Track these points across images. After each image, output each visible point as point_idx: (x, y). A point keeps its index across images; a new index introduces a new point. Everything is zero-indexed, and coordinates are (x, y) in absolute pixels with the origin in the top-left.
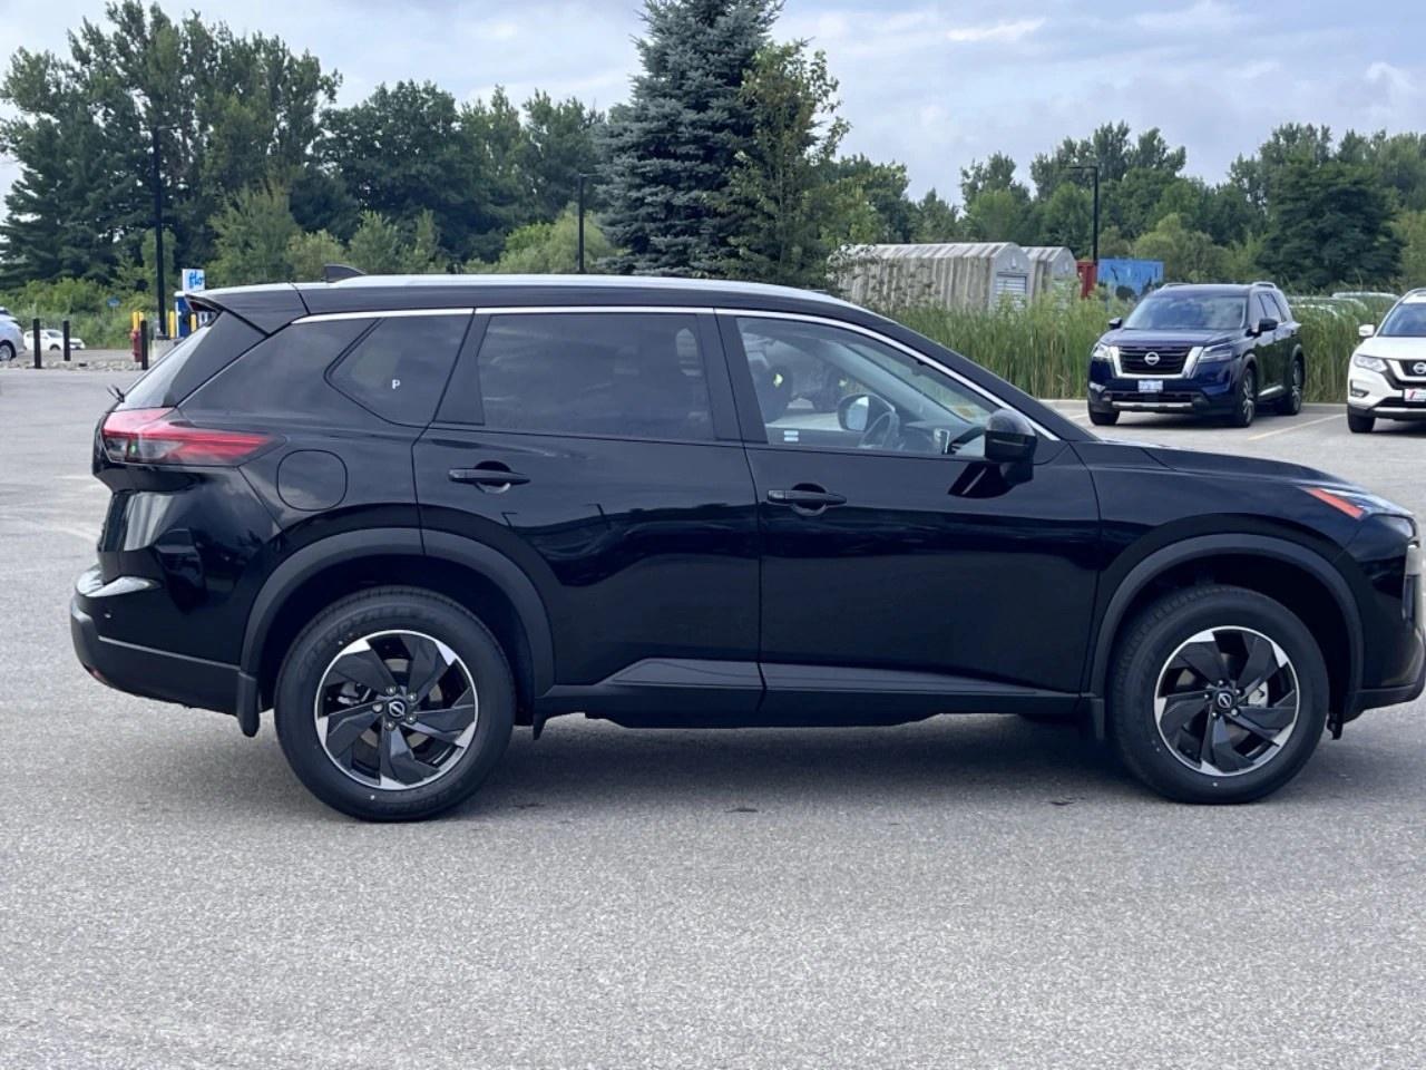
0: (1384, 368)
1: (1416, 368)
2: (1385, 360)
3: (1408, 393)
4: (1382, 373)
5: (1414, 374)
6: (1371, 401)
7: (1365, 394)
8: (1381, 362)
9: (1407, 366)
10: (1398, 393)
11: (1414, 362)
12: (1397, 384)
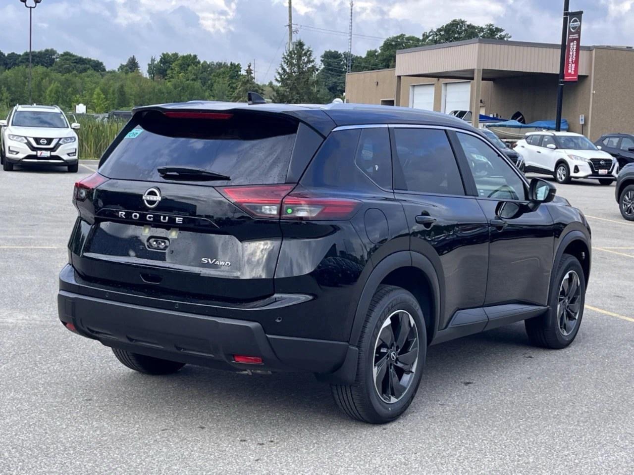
0: (26, 141)
1: (41, 141)
2: (26, 137)
3: (39, 153)
4: (26, 143)
5: (41, 144)
6: (20, 156)
7: (17, 153)
8: (24, 138)
9: (37, 140)
10: (34, 153)
11: (41, 139)
12: (33, 149)
